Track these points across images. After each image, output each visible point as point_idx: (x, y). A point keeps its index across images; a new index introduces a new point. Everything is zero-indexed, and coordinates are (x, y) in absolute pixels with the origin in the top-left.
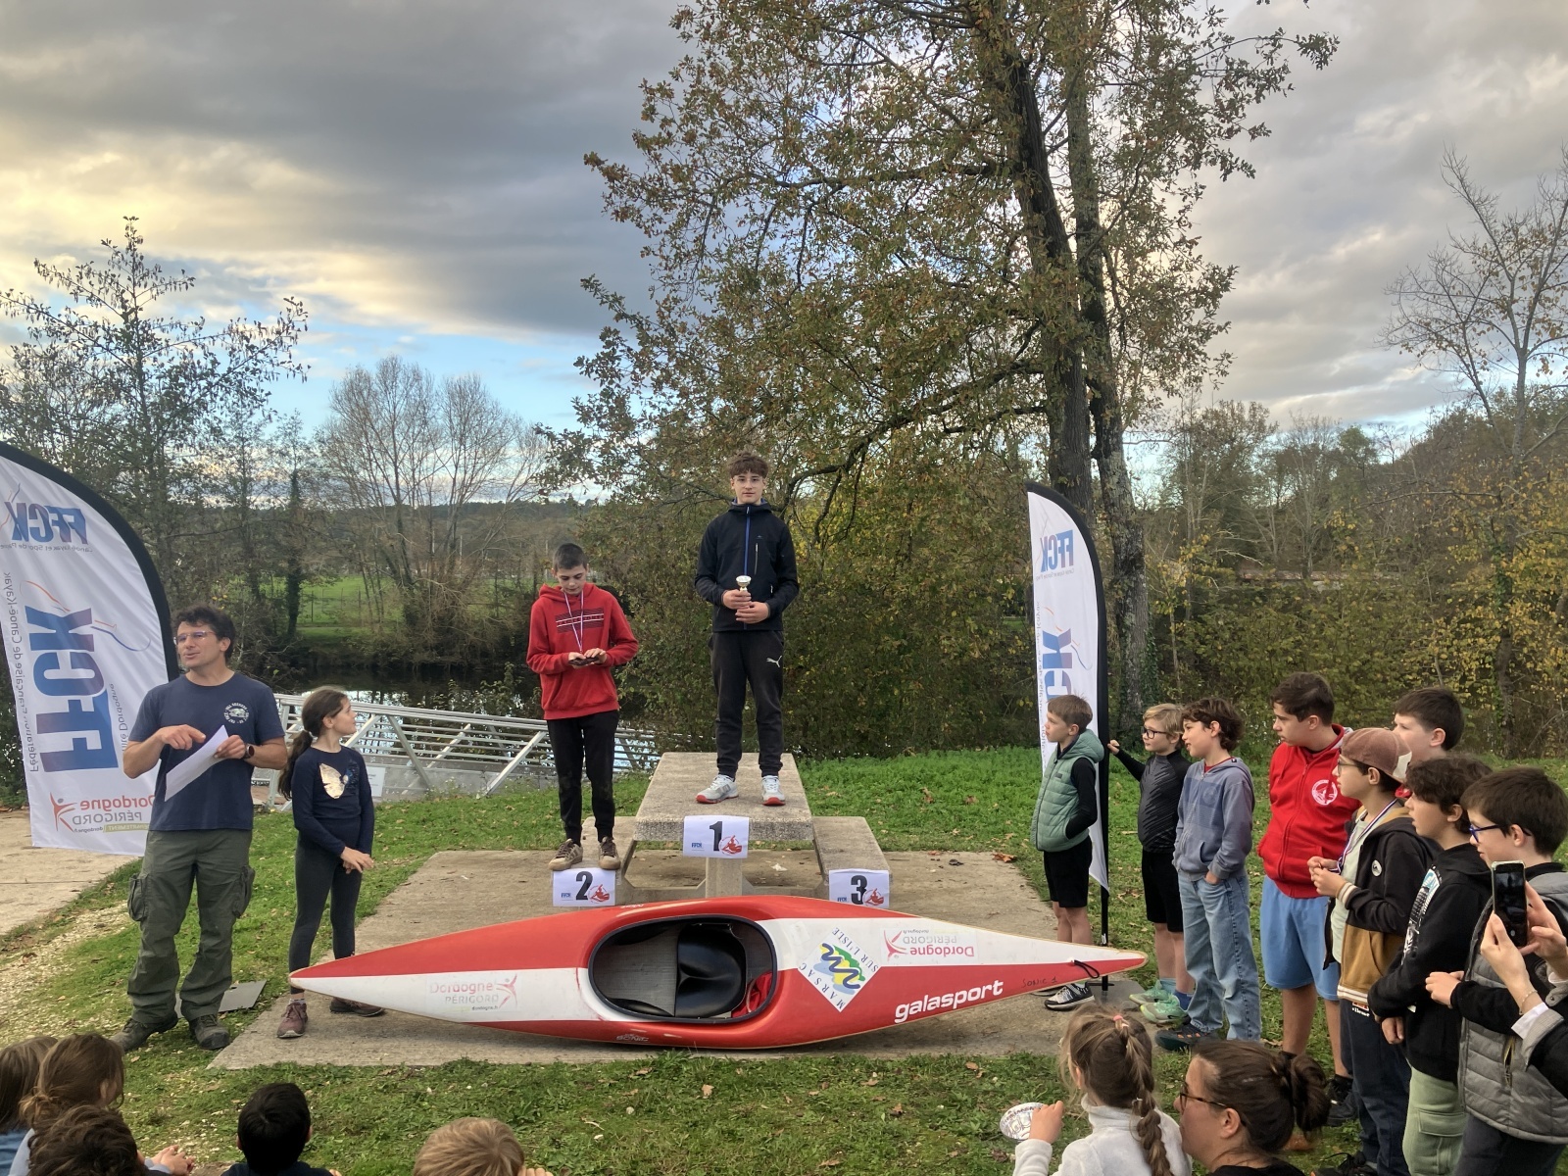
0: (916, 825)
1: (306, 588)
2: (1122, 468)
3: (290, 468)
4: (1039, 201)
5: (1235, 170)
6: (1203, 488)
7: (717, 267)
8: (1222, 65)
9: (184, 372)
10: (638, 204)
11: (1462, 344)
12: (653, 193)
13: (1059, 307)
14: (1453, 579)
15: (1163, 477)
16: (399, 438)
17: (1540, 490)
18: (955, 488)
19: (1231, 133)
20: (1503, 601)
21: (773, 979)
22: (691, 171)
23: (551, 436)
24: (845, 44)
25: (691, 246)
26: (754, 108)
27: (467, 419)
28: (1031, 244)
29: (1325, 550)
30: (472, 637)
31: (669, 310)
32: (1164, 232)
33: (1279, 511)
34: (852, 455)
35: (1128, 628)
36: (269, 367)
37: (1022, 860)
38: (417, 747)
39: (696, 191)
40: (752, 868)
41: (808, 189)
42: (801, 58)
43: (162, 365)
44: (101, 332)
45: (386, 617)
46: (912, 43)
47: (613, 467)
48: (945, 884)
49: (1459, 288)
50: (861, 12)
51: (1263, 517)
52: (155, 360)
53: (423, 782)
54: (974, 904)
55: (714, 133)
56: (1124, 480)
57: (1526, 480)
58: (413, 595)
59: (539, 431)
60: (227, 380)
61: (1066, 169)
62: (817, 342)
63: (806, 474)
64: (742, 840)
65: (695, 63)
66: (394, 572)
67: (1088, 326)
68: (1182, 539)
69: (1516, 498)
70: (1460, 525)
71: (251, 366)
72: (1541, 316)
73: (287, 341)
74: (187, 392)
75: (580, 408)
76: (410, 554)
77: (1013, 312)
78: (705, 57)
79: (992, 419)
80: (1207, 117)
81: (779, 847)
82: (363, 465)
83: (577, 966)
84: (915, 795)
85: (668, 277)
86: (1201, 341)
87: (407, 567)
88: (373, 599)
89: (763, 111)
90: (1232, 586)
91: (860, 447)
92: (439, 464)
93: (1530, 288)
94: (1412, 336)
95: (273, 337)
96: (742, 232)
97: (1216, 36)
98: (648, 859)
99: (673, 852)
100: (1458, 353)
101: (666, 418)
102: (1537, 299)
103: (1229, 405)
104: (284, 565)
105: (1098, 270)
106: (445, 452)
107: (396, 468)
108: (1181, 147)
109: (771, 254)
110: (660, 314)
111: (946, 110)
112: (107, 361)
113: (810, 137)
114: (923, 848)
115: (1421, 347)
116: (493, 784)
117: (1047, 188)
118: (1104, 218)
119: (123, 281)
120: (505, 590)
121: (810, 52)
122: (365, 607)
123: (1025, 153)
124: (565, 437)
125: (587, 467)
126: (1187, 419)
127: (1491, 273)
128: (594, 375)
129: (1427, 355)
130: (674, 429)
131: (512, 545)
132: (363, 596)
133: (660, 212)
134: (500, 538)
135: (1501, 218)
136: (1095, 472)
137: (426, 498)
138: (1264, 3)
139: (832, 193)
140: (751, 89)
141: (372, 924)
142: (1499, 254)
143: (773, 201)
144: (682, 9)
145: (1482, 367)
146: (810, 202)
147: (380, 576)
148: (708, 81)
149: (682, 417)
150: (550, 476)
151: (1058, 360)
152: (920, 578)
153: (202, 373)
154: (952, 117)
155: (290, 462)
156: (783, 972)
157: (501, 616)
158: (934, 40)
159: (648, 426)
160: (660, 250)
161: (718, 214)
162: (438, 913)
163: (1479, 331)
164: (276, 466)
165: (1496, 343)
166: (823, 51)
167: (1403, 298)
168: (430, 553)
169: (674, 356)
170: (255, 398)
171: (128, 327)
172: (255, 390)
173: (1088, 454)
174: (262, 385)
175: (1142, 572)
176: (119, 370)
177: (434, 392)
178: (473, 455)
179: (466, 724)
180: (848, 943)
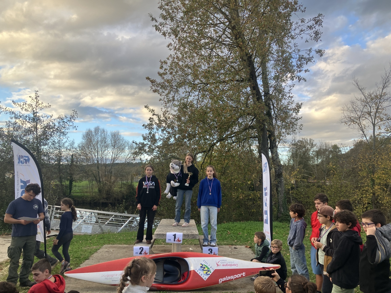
0: (226, 239)
1: (74, 183)
2: (277, 151)
3: (71, 154)
4: (255, 87)
5: (301, 80)
6: (298, 159)
7: (177, 103)
8: (298, 56)
9: (48, 127)
10: (159, 89)
11: (359, 122)
12: (162, 86)
13: (260, 112)
14: (360, 180)
15: (288, 157)
16: (99, 146)
17: (380, 158)
19: (300, 71)
20: (373, 185)
21: (188, 273)
22: (172, 81)
23: (136, 144)
24: (208, 52)
25: (171, 99)
26: (187, 66)
27: (116, 142)
28: (253, 98)
29: (329, 175)
30: (115, 196)
31: (166, 113)
32: (285, 95)
33: (318, 165)
34: (210, 148)
35: (279, 191)
36: (68, 127)
37: (252, 247)
38: (101, 221)
39: (173, 86)
41: (199, 85)
42: (197, 54)
43: (42, 126)
44: (28, 118)
45: (94, 191)
47: (151, 151)
48: (233, 253)
49: (357, 109)
50: (212, 44)
51: (314, 167)
52: (40, 125)
53: (102, 230)
54: (240, 257)
55: (177, 72)
56: (277, 155)
57: (376, 155)
58: (101, 185)
59: (133, 142)
60: (57, 130)
61: (261, 80)
62: (201, 121)
63: (199, 153)
64: (181, 238)
65: (173, 56)
66: (96, 179)
67: (267, 117)
68: (292, 170)
69: (374, 160)
70: (361, 166)
71: (63, 126)
72: (378, 116)
73: (72, 120)
74: (48, 132)
75: (144, 137)
76: (100, 175)
77: (249, 114)
78: (175, 54)
79: (244, 139)
80: (295, 68)
81: (191, 244)
82: (89, 153)
84: (226, 232)
85: (165, 106)
86: (295, 121)
87: (99, 178)
88: (90, 186)
89: (188, 67)
90: (306, 184)
91: (212, 146)
92: (108, 153)
93: (375, 109)
94: (347, 120)
95: (69, 119)
97: (296, 49)
98: (158, 247)
99: (164, 245)
100: (358, 125)
101: (164, 139)
102: (377, 112)
103: (304, 139)
104: (69, 178)
105: (269, 104)
106: (110, 150)
107: (98, 153)
108: (289, 75)
109: (190, 100)
110: (163, 114)
111: (232, 67)
112: (28, 125)
113: (200, 73)
114: (227, 245)
115: (349, 123)
116: (119, 230)
117: (257, 85)
118: (271, 92)
119: (34, 106)
120: (124, 184)
121: (200, 53)
122: (89, 188)
123: (251, 76)
124: (140, 144)
125: (145, 151)
126: (293, 142)
127: (365, 106)
128: (147, 128)
129: (351, 125)
130: (167, 142)
131: (126, 172)
132: (88, 186)
133: (164, 90)
134: (123, 171)
135: (367, 93)
136: (269, 153)
137: (105, 161)
138: (307, 42)
139: (205, 86)
140: (186, 62)
141: (88, 261)
142: (367, 101)
143: (191, 88)
144: (169, 43)
145: (364, 128)
146: (200, 88)
147: (93, 180)
148: (175, 60)
149: (168, 139)
150: (136, 153)
151: (260, 125)
152: (227, 178)
153: (52, 128)
154: (234, 68)
155: (71, 152)
156: (191, 271)
157: (122, 190)
158: (230, 51)
159: (160, 141)
160: (164, 99)
161: (178, 91)
162: (105, 259)
163: (363, 119)
164: (68, 153)
165: (367, 122)
166: (203, 53)
167: (344, 111)
168: (105, 174)
169: (167, 124)
170: (64, 134)
171: (34, 117)
172: (64, 132)
173: (268, 149)
174: (66, 131)
175: (282, 177)
176: (31, 127)
177: (108, 135)
178: (117, 150)
179: (113, 215)
180: (207, 263)
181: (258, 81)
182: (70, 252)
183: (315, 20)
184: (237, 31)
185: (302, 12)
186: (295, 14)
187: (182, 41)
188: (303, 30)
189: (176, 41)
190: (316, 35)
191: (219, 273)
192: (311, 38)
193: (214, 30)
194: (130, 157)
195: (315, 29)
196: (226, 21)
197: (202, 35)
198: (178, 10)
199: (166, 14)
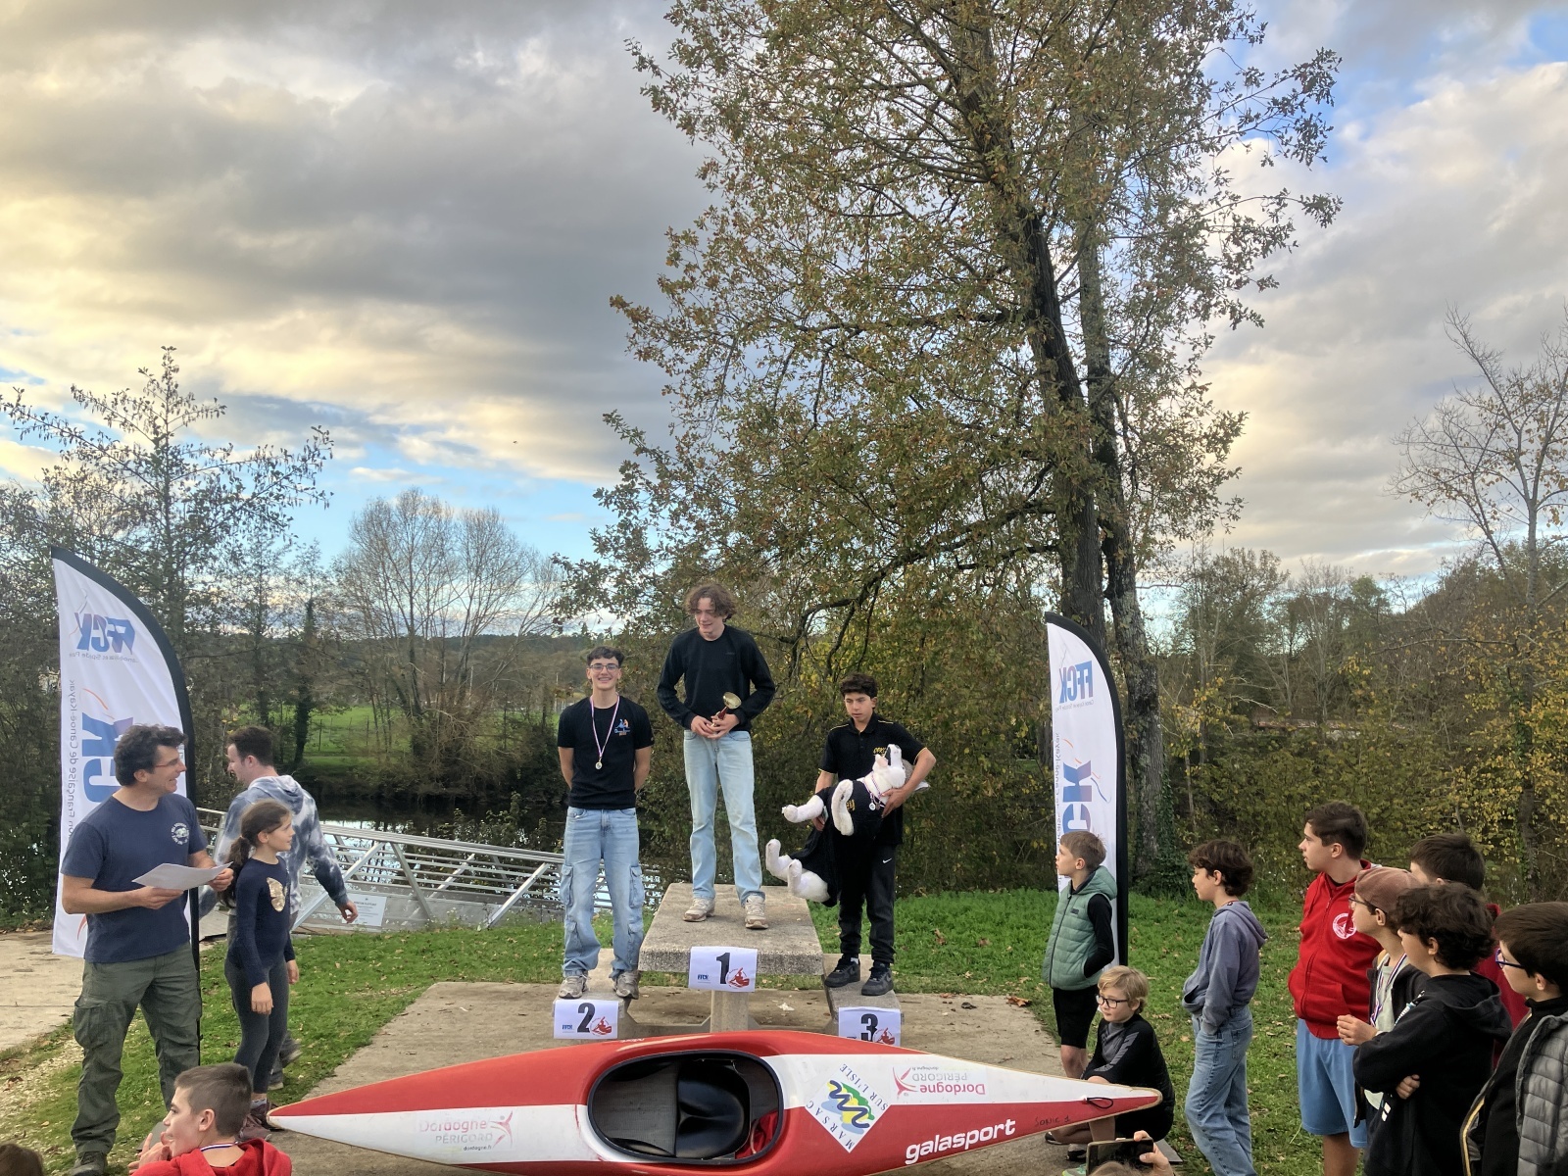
0: (928, 966)
1: (315, 716)
2: (1135, 607)
3: (306, 597)
4: (1052, 347)
5: (1244, 320)
6: (1215, 634)
7: (734, 405)
8: (1230, 221)
9: (211, 496)
10: (661, 344)
11: (1472, 494)
12: (675, 335)
13: (1072, 448)
14: (1470, 727)
15: (1176, 622)
16: (416, 569)
17: (1557, 640)
18: (968, 624)
19: (1239, 284)
20: (1524, 751)
21: (778, 1120)
22: (713, 314)
23: (567, 566)
24: (864, 197)
25: (711, 386)
26: (776, 255)
27: (484, 552)
28: (1043, 390)
29: (1340, 699)
30: (478, 768)
31: (688, 446)
32: (1175, 379)
33: (1292, 659)
34: (865, 588)
35: (1142, 769)
36: (293, 494)
37: (1037, 1004)
38: (420, 876)
39: (717, 334)
40: (757, 1007)
41: (826, 333)
42: (821, 209)
43: (189, 489)
44: (132, 456)
45: (394, 747)
46: (929, 196)
47: (628, 597)
48: (957, 1027)
49: (1466, 439)
50: (881, 166)
51: (1276, 665)
52: (182, 484)
53: (425, 913)
54: (988, 1049)
55: (736, 278)
56: (1137, 620)
57: (1540, 630)
58: (421, 725)
59: (556, 561)
60: (251, 505)
61: (1078, 318)
62: (832, 479)
63: (819, 608)
64: (750, 973)
65: (720, 213)
66: (404, 702)
67: (1100, 467)
68: (1195, 683)
69: (1532, 647)
70: (1477, 675)
71: (275, 492)
72: (1549, 468)
73: (312, 467)
74: (211, 516)
75: (597, 539)
76: (420, 684)
77: (1025, 453)
78: (729, 206)
79: (1005, 557)
80: (1216, 270)
81: (786, 985)
82: (379, 595)
83: (577, 1104)
84: (927, 936)
85: (688, 414)
86: (1212, 486)
87: (417, 697)
88: (381, 730)
89: (784, 258)
90: (1247, 733)
91: (873, 582)
92: (454, 596)
93: (1537, 441)
94: (1421, 485)
95: (298, 464)
96: (761, 373)
97: (1223, 194)
98: (651, 995)
99: (677, 989)
100: (1468, 502)
101: (681, 551)
102: (1544, 451)
103: (1240, 553)
104: (294, 693)
105: (1109, 414)
106: (461, 584)
107: (412, 598)
108: (1191, 297)
109: (789, 395)
110: (679, 449)
111: (960, 260)
112: (132, 487)
113: (829, 285)
114: (935, 990)
115: (1431, 496)
116: (495, 917)
117: (1059, 335)
118: (1115, 366)
119: (158, 409)
120: (514, 721)
121: (831, 203)
122: (374, 736)
123: (1038, 301)
124: (582, 567)
125: (602, 597)
126: (1198, 565)
127: (1497, 425)
128: (612, 506)
129: (1437, 504)
130: (690, 560)
131: (523, 676)
132: (372, 726)
133: (682, 352)
134: (511, 670)
135: (1506, 373)
136: (1108, 613)
137: (439, 629)
138: (1268, 163)
139: (850, 337)
140: (773, 237)
141: (367, 1055)
142: (1505, 407)
143: (793, 344)
144: (708, 161)
145: (1493, 517)
146: (828, 346)
147: (390, 705)
148: (731, 230)
149: (697, 548)
150: (565, 605)
151: (1071, 501)
152: (933, 713)
153: (227, 498)
154: (969, 267)
155: (306, 591)
156: (789, 1110)
157: (508, 748)
158: (950, 195)
159: (664, 557)
160: (681, 389)
161: (739, 355)
162: (434, 1045)
163: (1487, 481)
164: (293, 594)
165: (1505, 494)
166: (844, 203)
167: (1411, 448)
168: (441, 683)
169: (691, 490)
170: (277, 523)
171: (158, 453)
172: (278, 515)
173: (1100, 595)
174: (284, 511)
175: (1157, 713)
176: (146, 493)
177: (452, 524)
178: (488, 586)
179: (470, 854)
180: (856, 1079)
181: (1064, 320)
182: (297, 1013)
183: (1303, 76)
184: (985, 118)
185: (1252, 41)
186: (1223, 50)
187: (760, 155)
188: (1252, 115)
189: (736, 153)
190: (1304, 139)
191: (907, 1122)
192: (1285, 149)
193: (890, 111)
194: (539, 615)
195: (1303, 111)
196: (940, 73)
197: (840, 128)
198: (743, 27)
199: (695, 44)
